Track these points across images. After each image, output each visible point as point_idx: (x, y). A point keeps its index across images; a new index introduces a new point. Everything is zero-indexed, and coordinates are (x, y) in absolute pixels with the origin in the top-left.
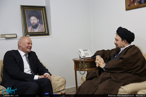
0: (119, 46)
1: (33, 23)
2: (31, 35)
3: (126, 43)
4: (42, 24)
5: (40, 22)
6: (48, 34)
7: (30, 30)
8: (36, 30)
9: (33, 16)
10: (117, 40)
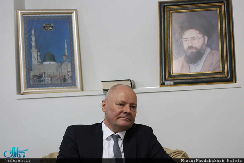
4: (215, 48)
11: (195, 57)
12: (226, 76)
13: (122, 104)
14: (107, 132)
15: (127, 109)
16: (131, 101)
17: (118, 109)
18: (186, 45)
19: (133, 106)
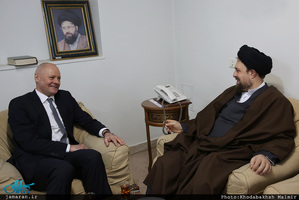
1: (68, 33)
2: (64, 57)
4: (83, 34)
5: (81, 31)
6: (96, 54)
7: (61, 47)
8: (74, 47)
9: (66, 20)
10: (237, 70)
11: (71, 40)
12: (92, 51)
18: (64, 32)
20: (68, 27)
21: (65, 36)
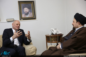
0: (75, 26)
1: (26, 12)
2: (24, 19)
3: (80, 24)
4: (31, 12)
6: (35, 19)
7: (23, 16)
8: (27, 16)
9: (26, 7)
11: (27, 14)
12: (34, 18)
13: (17, 24)
14: (14, 31)
15: (18, 25)
16: (19, 24)
17: (16, 25)
18: (25, 11)
19: (20, 25)
20: (26, 10)
21: (25, 13)
